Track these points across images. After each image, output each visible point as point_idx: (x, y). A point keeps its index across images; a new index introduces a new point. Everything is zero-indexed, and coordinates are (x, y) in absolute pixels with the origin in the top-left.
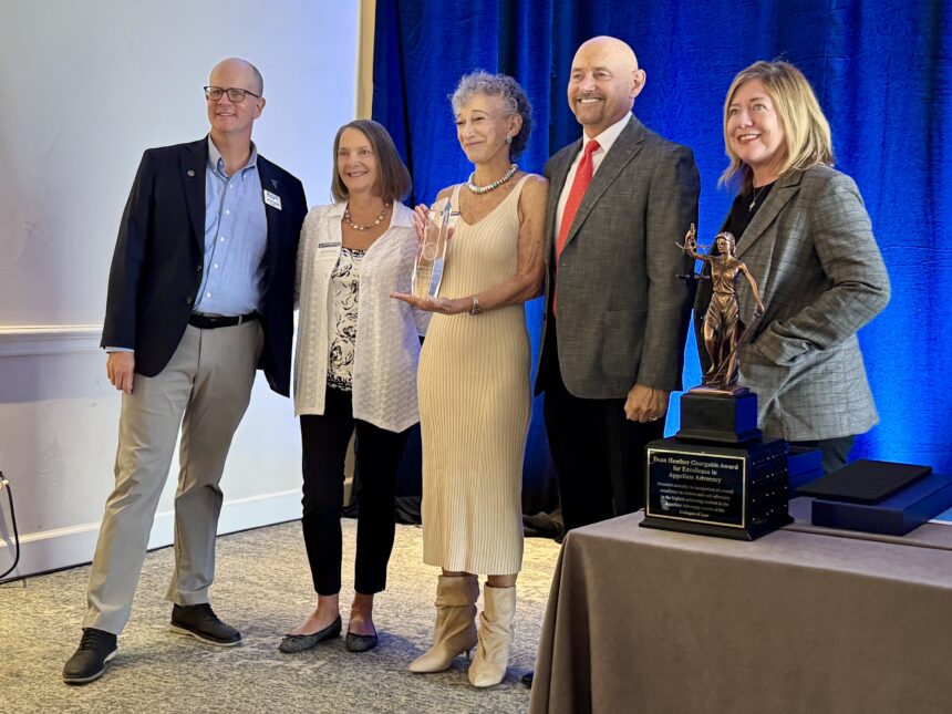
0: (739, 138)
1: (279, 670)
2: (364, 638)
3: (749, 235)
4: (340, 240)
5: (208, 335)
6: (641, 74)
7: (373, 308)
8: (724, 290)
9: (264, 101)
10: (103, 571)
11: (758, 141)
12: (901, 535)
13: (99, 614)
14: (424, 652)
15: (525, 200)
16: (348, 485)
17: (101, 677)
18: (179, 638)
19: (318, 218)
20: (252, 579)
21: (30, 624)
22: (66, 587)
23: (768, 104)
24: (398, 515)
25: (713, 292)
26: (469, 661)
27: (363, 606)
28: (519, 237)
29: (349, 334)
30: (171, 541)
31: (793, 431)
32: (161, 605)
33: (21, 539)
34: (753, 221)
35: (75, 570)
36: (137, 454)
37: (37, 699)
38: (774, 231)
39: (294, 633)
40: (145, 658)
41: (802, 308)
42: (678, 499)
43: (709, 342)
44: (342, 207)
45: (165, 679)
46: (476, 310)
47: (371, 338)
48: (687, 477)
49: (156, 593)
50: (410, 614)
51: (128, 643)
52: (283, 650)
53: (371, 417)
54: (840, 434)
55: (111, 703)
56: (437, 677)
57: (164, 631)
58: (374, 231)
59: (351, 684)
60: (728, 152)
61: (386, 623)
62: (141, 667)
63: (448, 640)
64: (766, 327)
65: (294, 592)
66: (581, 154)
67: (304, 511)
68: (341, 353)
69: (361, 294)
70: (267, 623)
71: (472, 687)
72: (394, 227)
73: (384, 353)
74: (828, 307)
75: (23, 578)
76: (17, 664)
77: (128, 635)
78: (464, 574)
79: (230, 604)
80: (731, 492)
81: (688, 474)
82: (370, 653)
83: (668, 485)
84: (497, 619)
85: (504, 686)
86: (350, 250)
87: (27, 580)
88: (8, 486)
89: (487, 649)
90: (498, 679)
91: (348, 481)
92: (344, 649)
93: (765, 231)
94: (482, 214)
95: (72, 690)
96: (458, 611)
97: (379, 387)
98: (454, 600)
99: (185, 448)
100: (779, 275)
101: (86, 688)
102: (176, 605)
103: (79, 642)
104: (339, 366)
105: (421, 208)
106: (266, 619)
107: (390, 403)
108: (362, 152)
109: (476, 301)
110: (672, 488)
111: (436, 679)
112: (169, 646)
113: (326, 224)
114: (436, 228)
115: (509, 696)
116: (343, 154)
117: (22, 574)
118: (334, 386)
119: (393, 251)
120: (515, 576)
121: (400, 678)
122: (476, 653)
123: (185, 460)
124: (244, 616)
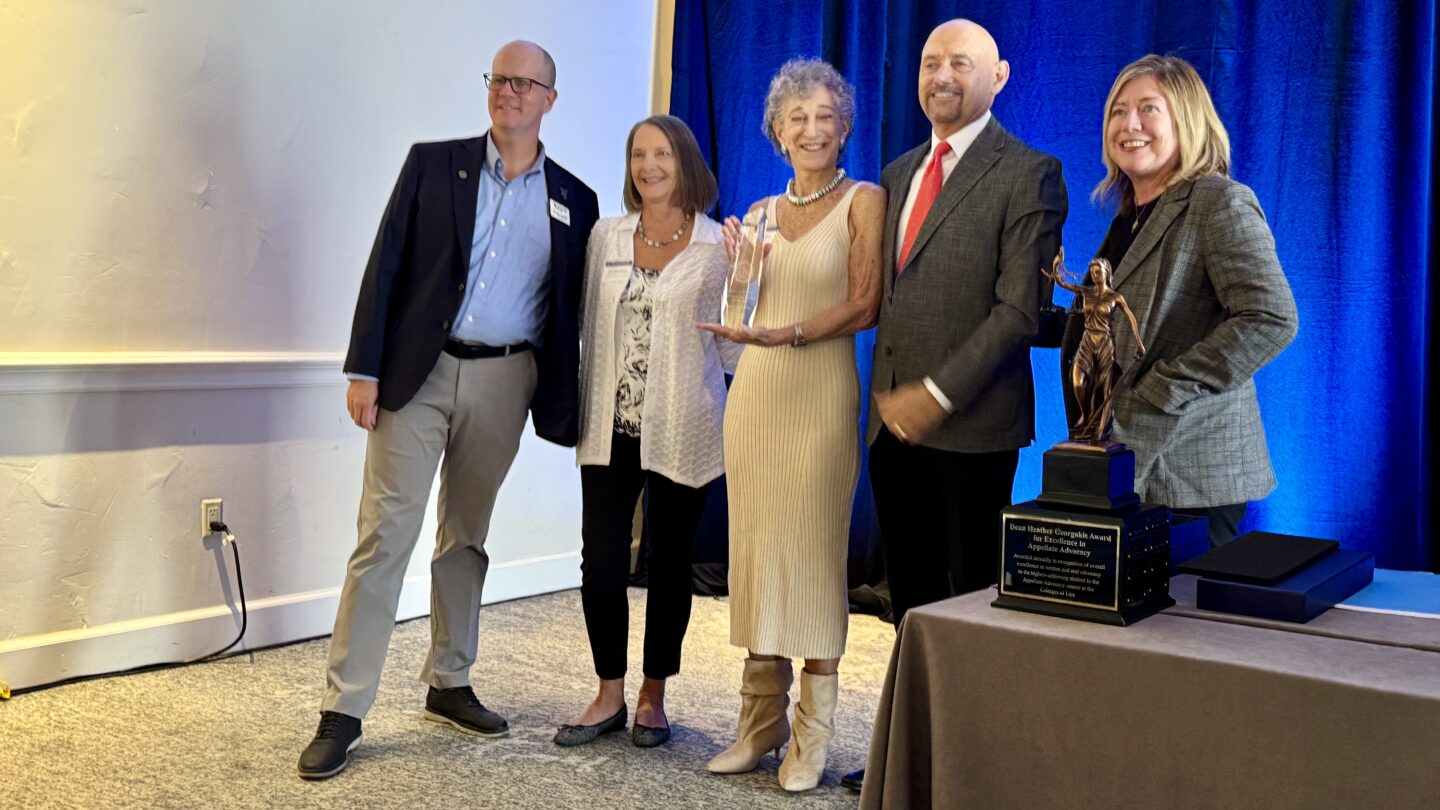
0: (1122, 145)
1: (553, 767)
2: (655, 731)
3: (1129, 260)
4: (632, 259)
5: (469, 367)
6: (1005, 66)
7: (667, 338)
8: (1098, 327)
9: (556, 94)
10: (344, 644)
11: (1147, 148)
12: (1303, 621)
13: (339, 695)
14: (725, 748)
15: (856, 211)
16: (635, 548)
17: (342, 771)
18: (434, 727)
19: (607, 232)
20: (522, 658)
21: (258, 706)
22: (301, 663)
23: (1161, 104)
24: (695, 586)
25: (1084, 329)
26: (778, 761)
27: (653, 692)
28: (850, 256)
29: (639, 370)
30: (427, 611)
31: (1179, 495)
32: (413, 688)
33: (249, 606)
34: (1134, 244)
35: (312, 644)
36: (383, 504)
37: (267, 796)
38: (1159, 254)
39: (573, 722)
40: (394, 749)
41: (1192, 344)
42: (1037, 575)
43: (1078, 388)
44: (635, 219)
45: (419, 774)
46: (799, 341)
47: (666, 375)
48: (1050, 549)
49: (408, 673)
50: (708, 704)
51: (375, 732)
52: (558, 742)
53: (663, 468)
54: (1235, 501)
55: (355, 803)
56: (740, 779)
57: (417, 718)
58: (671, 248)
59: (638, 785)
60: (1105, 160)
61: (679, 712)
62: (391, 760)
63: (756, 736)
64: (1149, 368)
65: (571, 675)
66: (929, 159)
67: (584, 578)
68: (629, 391)
69: (655, 322)
70: (540, 711)
71: (781, 791)
72: (695, 244)
73: (680, 393)
74: (1224, 342)
75: (249, 652)
76: (245, 754)
77: (374, 721)
78: (778, 658)
79: (495, 687)
80: (1102, 567)
81: (1051, 545)
82: (661, 748)
83: (1027, 558)
84: (815, 712)
85: (820, 791)
86: (643, 270)
87: (255, 655)
88: (233, 543)
89: (802, 746)
90: (813, 782)
91: (636, 543)
92: (630, 743)
93: (1149, 255)
94: (805, 228)
95: (309, 785)
96: (767, 701)
97: (672, 434)
98: (763, 689)
99: (443, 501)
100: (1165, 305)
101: (325, 784)
102: (431, 688)
103: (316, 729)
104: (627, 407)
105: (731, 221)
106: (537, 706)
107: (685, 452)
108: (660, 153)
109: (799, 331)
110: (1032, 562)
111: (739, 781)
112: (423, 736)
113: (615, 239)
114: (750, 245)
115: (826, 803)
116: (638, 156)
117: (248, 646)
118: (621, 431)
119: (693, 272)
120: (837, 661)
121: (696, 778)
122: (788, 752)
123: (443, 515)
124: (512, 702)
